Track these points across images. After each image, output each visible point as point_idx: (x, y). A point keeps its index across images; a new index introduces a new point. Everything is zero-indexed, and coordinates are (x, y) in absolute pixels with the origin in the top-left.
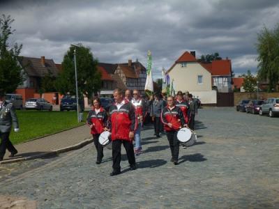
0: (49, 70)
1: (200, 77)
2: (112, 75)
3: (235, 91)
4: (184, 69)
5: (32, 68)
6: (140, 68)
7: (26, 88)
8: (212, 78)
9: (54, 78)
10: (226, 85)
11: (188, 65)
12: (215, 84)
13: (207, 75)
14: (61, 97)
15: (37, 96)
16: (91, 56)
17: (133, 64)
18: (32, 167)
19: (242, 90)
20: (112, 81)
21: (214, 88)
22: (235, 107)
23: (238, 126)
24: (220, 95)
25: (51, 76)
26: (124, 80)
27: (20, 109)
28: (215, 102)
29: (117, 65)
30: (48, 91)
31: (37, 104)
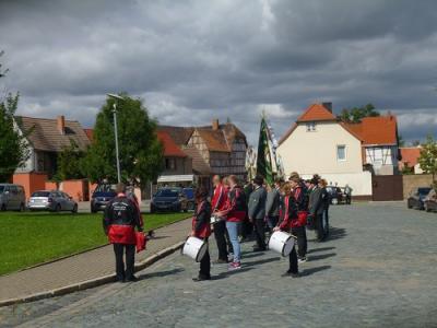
0: (71, 140)
1: (341, 148)
2: (183, 147)
3: (405, 172)
4: (311, 134)
5: (41, 137)
6: (232, 134)
7: (31, 173)
8: (364, 148)
9: (80, 155)
10: (389, 161)
11: (319, 127)
12: (368, 161)
13: (353, 144)
14: (93, 188)
15: (50, 186)
16: (144, 113)
17: (220, 127)
18: (35, 315)
19: (418, 170)
20: (184, 158)
21: (367, 167)
22: (406, 201)
23: (409, 236)
24: (377, 181)
25: (76, 150)
26: (206, 156)
27: (19, 211)
28: (370, 193)
29: (193, 130)
30: (69, 177)
31: (50, 200)
